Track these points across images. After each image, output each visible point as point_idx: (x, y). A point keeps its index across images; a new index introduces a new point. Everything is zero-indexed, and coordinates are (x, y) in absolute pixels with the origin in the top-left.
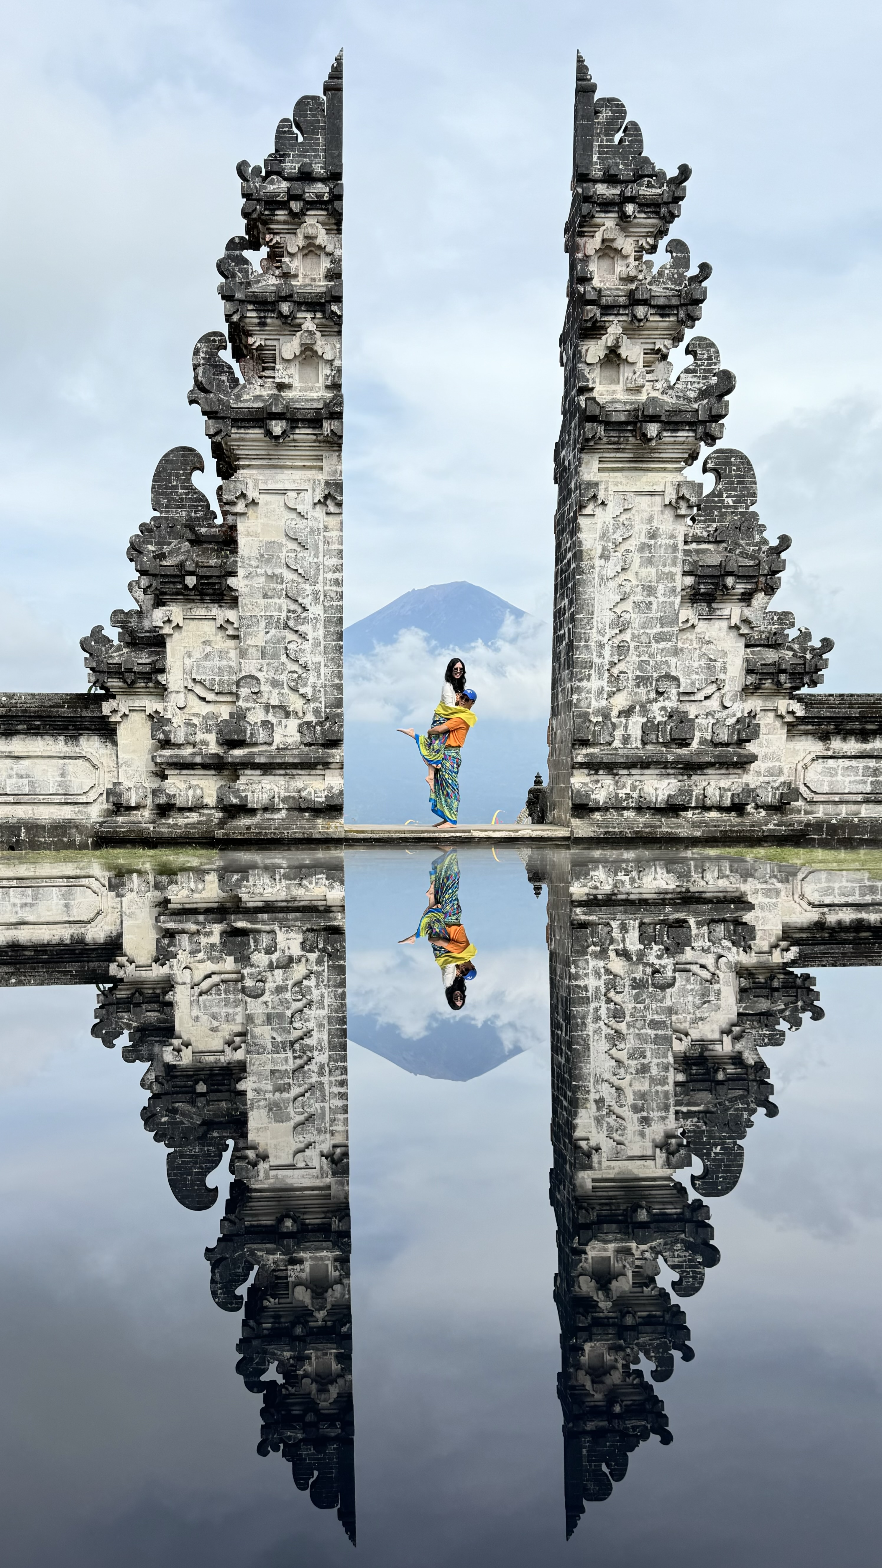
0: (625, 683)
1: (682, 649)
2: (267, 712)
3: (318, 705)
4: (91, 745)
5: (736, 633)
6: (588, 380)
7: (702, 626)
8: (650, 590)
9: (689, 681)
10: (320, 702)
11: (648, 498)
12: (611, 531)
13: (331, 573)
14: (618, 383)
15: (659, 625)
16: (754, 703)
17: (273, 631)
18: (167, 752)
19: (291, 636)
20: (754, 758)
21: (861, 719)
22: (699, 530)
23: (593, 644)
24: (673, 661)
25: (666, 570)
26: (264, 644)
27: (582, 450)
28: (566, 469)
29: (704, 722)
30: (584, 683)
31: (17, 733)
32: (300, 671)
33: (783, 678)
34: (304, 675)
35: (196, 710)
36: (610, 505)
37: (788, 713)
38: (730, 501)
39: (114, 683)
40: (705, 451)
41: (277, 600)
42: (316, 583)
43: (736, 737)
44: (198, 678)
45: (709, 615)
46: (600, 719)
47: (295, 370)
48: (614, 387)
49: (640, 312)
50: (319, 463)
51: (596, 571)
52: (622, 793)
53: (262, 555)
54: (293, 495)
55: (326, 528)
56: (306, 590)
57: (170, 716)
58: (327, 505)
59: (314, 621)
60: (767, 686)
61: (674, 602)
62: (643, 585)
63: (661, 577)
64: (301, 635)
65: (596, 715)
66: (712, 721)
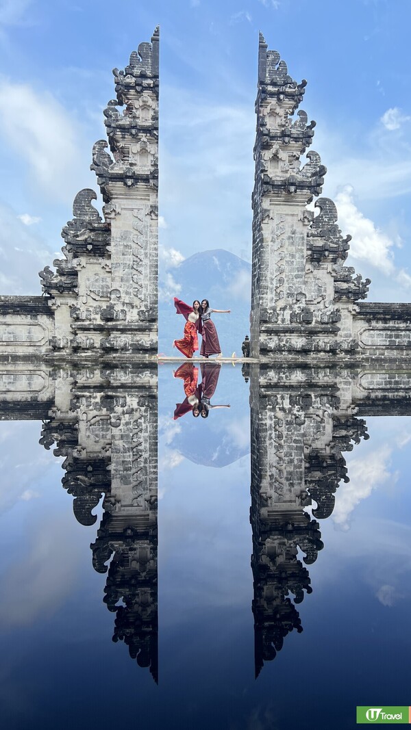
0: (283, 296)
1: (307, 282)
2: (124, 306)
3: (147, 303)
4: (43, 319)
5: (330, 275)
6: (265, 167)
7: (315, 272)
8: (293, 256)
9: (310, 296)
11: (292, 217)
12: (276, 230)
13: (153, 245)
14: (278, 168)
15: (297, 271)
16: (338, 306)
17: (126, 270)
18: (78, 323)
19: (135, 272)
20: (339, 329)
21: (384, 313)
22: (314, 231)
23: (268, 278)
24: (303, 286)
25: (300, 248)
26: (122, 276)
27: (263, 196)
28: (256, 204)
29: (317, 313)
30: (264, 296)
31: (9, 313)
32: (139, 287)
33: (350, 295)
34: (140, 290)
35: (91, 304)
36: (275, 220)
37: (353, 310)
38: (326, 220)
39: (54, 292)
40: (315, 199)
41: (128, 256)
42: (145, 249)
43: (331, 320)
44: (92, 290)
45: (318, 267)
46: (272, 311)
47: (137, 157)
48: (276, 170)
49: (287, 139)
50: (148, 198)
51: (269, 247)
52: (282, 344)
53: (122, 237)
54: (137, 211)
55: (151, 226)
56: (142, 252)
57: (78, 306)
58: (151, 215)
59: (145, 266)
60: (343, 298)
61: (303, 262)
62: (290, 254)
63: (297, 251)
64: (139, 272)
65: (270, 310)
66: (321, 313)
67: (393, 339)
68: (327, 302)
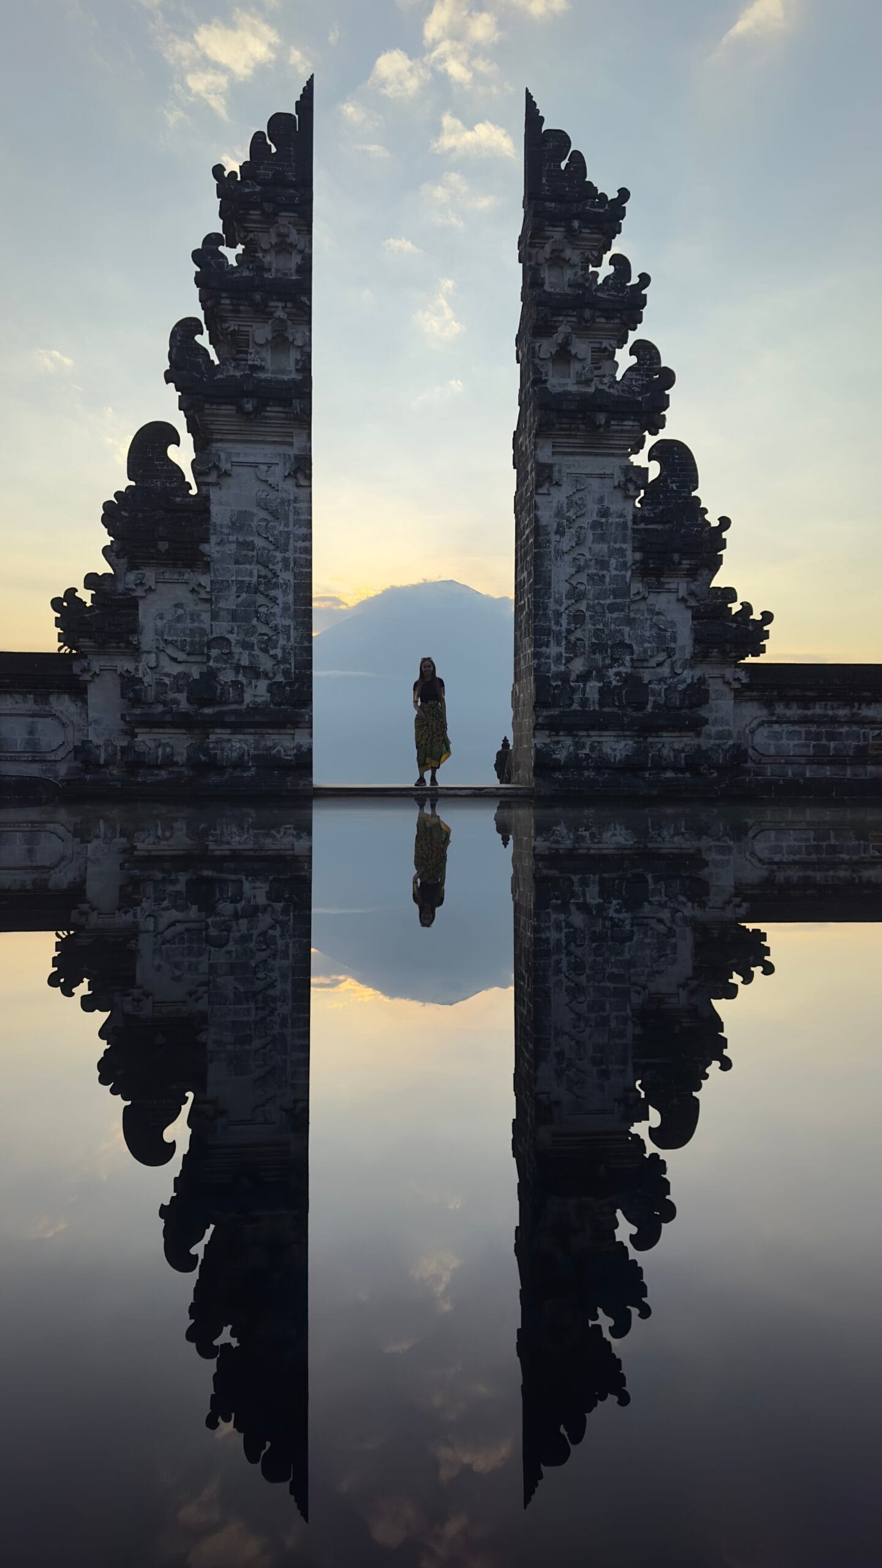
0: (582, 650)
1: (634, 619)
2: (237, 673)
3: (289, 666)
4: (62, 703)
5: (682, 606)
6: (541, 373)
7: (652, 599)
8: (603, 564)
9: (641, 649)
10: (290, 664)
11: (599, 480)
12: (565, 509)
13: (300, 542)
14: (569, 377)
15: (612, 597)
16: (703, 670)
17: (244, 595)
18: (138, 711)
19: (261, 599)
20: (705, 722)
21: (803, 685)
22: (647, 510)
23: (550, 612)
24: (627, 630)
25: (617, 546)
26: (235, 607)
27: (536, 436)
28: (524, 453)
29: (657, 688)
30: (543, 649)
32: (271, 633)
33: (728, 647)
34: (274, 638)
35: (167, 670)
36: (565, 486)
37: (735, 680)
38: (674, 486)
39: (85, 642)
40: (650, 441)
41: (248, 566)
42: (286, 550)
43: (687, 702)
44: (170, 639)
45: (658, 588)
46: (560, 683)
47: (267, 354)
48: (563, 381)
49: (587, 313)
50: (289, 440)
51: (552, 546)
52: (583, 753)
53: (233, 524)
54: (264, 468)
55: (296, 500)
56: (276, 556)
57: (141, 676)
58: (296, 478)
59: (284, 587)
60: (714, 654)
61: (625, 576)
62: (596, 559)
63: (612, 552)
64: (271, 599)
65: (555, 680)
66: (665, 687)
67: (824, 742)
68: (679, 664)
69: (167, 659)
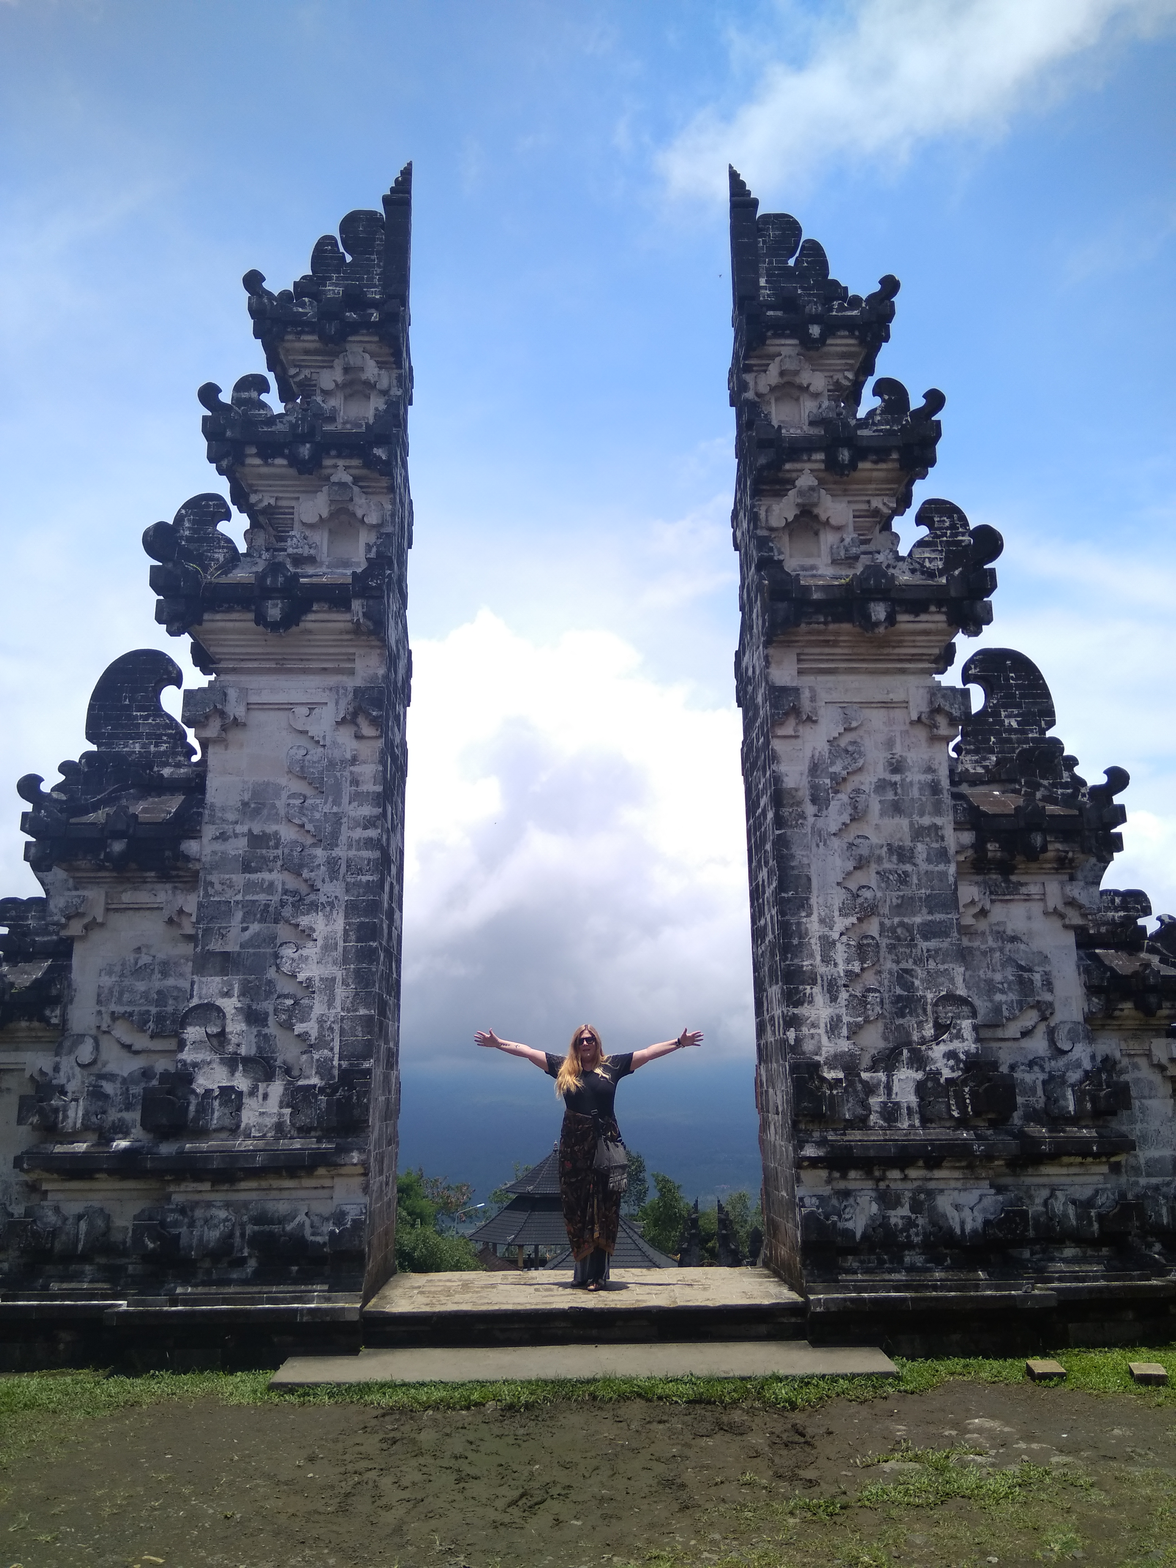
0: (878, 1009)
1: (970, 949)
2: (233, 1070)
3: (327, 1054)
5: (1058, 924)
6: (770, 550)
7: (998, 913)
8: (904, 854)
10: (332, 1049)
11: (883, 711)
12: (827, 762)
13: (361, 831)
14: (819, 553)
15: (925, 910)
16: (1110, 1044)
17: (255, 927)
19: (284, 933)
22: (970, 764)
23: (813, 941)
24: (958, 971)
25: (926, 821)
26: (237, 949)
27: (769, 643)
29: (1028, 1078)
30: (803, 1011)
32: (299, 993)
33: (1153, 999)
34: (304, 1001)
35: (112, 1068)
36: (823, 723)
37: (1171, 1060)
38: (1013, 723)
41: (266, 876)
43: (1089, 1105)
44: (121, 1009)
45: (1007, 893)
46: (840, 1075)
47: (320, 538)
48: (809, 559)
49: (844, 455)
50: (349, 666)
51: (808, 823)
52: (895, 1216)
53: (245, 804)
54: (305, 710)
55: (354, 760)
56: (315, 856)
57: (61, 1079)
58: (357, 725)
59: (328, 909)
60: (1126, 1012)
61: (945, 874)
62: (888, 844)
63: (918, 833)
64: (303, 931)
65: (832, 1067)
66: (1041, 1076)
68: (1063, 1032)
69: (116, 1048)
